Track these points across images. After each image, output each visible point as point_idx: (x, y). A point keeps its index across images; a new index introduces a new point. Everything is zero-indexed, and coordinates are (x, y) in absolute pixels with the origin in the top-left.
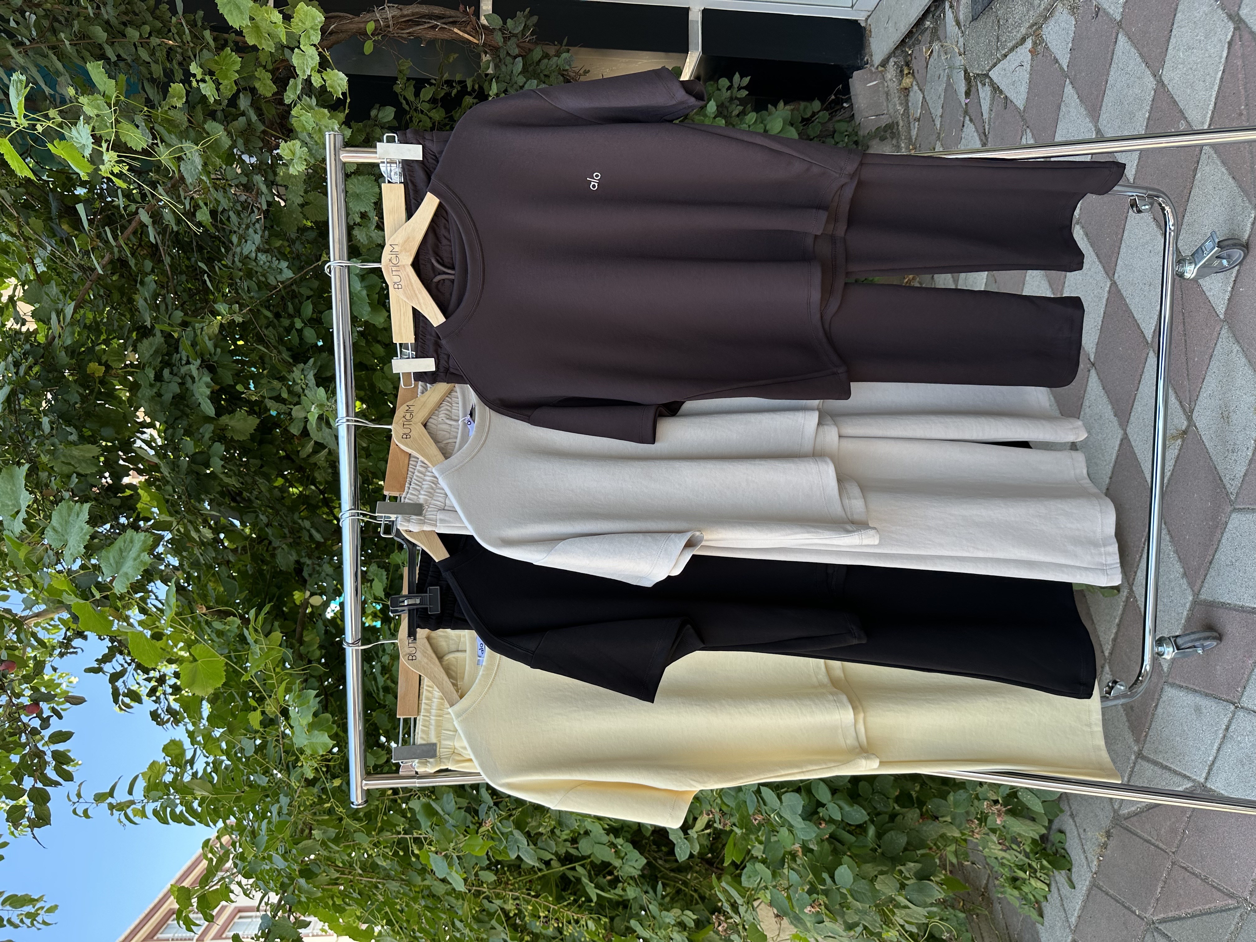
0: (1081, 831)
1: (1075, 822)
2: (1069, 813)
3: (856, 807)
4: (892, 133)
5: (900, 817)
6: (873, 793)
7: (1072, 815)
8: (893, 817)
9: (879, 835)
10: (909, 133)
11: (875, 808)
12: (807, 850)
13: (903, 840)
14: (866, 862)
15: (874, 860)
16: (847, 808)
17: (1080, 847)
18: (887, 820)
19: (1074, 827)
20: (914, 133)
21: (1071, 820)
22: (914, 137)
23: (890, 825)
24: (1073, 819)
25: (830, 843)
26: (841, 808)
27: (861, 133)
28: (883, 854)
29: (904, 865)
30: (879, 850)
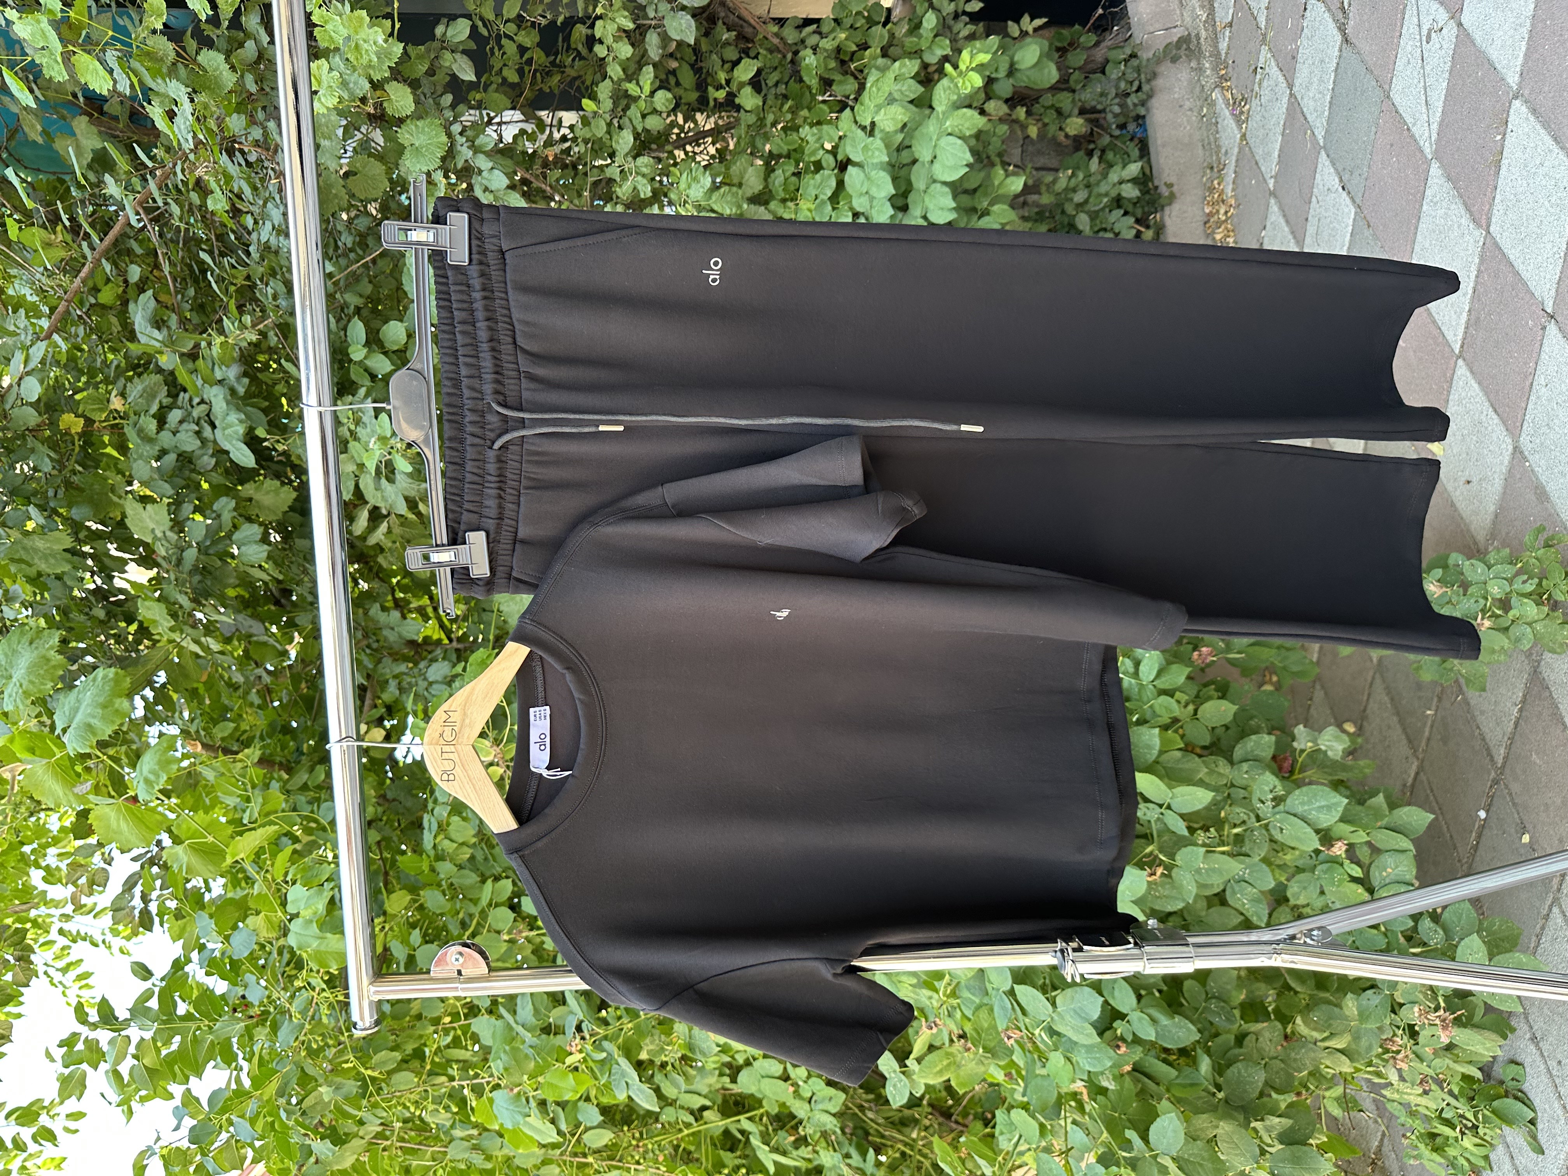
0: (1553, 1064)
1: (1539, 1049)
2: (1528, 1036)
3: (1177, 1018)
4: (1188, 49)
5: (1249, 1041)
6: (1207, 999)
7: (1533, 1038)
8: (1240, 1039)
9: (1219, 1069)
10: (1216, 46)
11: (1211, 1023)
12: (1098, 1091)
13: (1259, 1077)
14: (1198, 1111)
15: (1213, 1109)
16: (1164, 1020)
17: (1551, 1089)
18: (1232, 1043)
19: (1539, 1059)
20: (1223, 45)
21: (1532, 1047)
22: (1223, 53)
23: (1237, 1051)
24: (1537, 1045)
25: (1136, 1081)
26: (1154, 1020)
27: (1145, 55)
28: (1226, 1101)
29: (1262, 1120)
30: (1221, 1095)
